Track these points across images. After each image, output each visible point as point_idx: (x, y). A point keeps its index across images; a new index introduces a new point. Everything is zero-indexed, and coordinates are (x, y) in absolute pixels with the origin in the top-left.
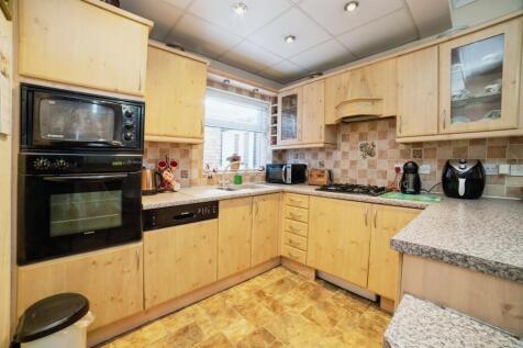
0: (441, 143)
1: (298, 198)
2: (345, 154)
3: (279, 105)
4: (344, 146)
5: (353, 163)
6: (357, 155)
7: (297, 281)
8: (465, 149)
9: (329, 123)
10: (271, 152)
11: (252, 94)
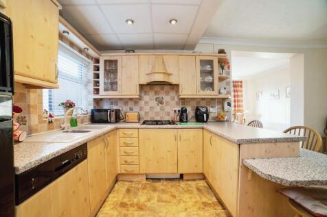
0: (192, 99)
1: (129, 132)
2: (146, 103)
3: (101, 65)
4: (146, 98)
5: (151, 108)
6: (154, 103)
7: (137, 185)
8: (200, 102)
9: (142, 83)
10: (92, 100)
11: (81, 51)
